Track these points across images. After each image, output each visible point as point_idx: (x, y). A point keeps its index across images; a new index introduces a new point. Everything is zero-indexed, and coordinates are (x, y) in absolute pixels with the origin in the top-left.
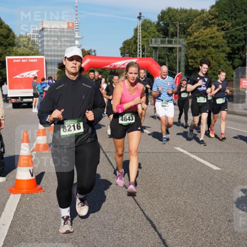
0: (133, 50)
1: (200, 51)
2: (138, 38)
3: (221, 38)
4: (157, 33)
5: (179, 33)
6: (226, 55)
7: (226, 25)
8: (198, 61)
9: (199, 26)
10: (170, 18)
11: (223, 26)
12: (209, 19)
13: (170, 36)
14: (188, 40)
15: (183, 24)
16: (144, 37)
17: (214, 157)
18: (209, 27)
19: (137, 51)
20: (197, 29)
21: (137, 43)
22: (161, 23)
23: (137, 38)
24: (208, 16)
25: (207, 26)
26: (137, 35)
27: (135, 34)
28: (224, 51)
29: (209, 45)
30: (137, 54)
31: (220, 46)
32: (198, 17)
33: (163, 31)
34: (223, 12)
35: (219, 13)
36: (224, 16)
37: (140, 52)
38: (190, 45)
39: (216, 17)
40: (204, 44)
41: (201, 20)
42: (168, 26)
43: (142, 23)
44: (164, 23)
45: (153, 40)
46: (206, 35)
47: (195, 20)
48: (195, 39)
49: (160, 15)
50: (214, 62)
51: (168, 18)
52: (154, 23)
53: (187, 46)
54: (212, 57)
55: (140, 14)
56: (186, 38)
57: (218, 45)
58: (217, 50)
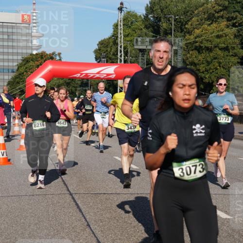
0: (112, 53)
1: (203, 55)
2: (119, 37)
3: (232, 37)
4: (144, 30)
5: (174, 31)
6: (239, 61)
7: (238, 19)
8: (201, 68)
9: (201, 20)
10: (162, 11)
11: (235, 21)
12: (215, 11)
13: (162, 34)
14: (187, 40)
15: (180, 18)
16: (128, 36)
17: (222, 201)
18: (216, 21)
19: (117, 54)
20: (200, 24)
21: (118, 44)
22: (150, 16)
23: (117, 37)
24: (214, 7)
25: (213, 21)
26: (117, 33)
27: (114, 31)
28: (235, 55)
29: (215, 47)
30: (117, 59)
31: (230, 47)
32: (201, 9)
33: (153, 27)
34: (235, 2)
35: (229, 3)
36: (236, 7)
37: (121, 56)
38: (189, 47)
39: (225, 8)
40: (209, 45)
41: (204, 13)
42: (160, 21)
43: (124, 16)
44: (154, 17)
45: (139, 39)
46: (211, 34)
47: (196, 12)
48: (196, 38)
49: (149, 5)
50: (222, 69)
51: (159, 10)
52: (140, 16)
53: (186, 47)
54: (220, 63)
55: (122, 4)
56: (184, 36)
57: (227, 47)
58: (226, 53)
